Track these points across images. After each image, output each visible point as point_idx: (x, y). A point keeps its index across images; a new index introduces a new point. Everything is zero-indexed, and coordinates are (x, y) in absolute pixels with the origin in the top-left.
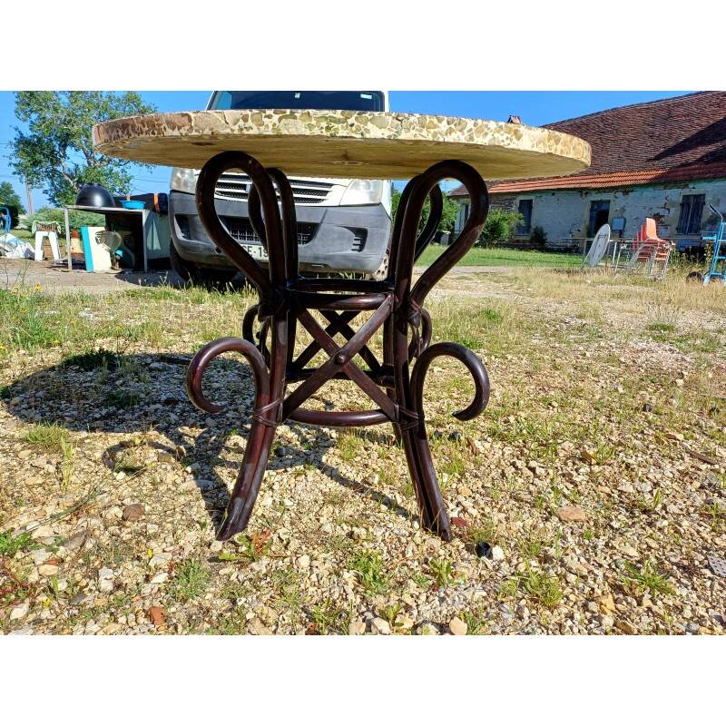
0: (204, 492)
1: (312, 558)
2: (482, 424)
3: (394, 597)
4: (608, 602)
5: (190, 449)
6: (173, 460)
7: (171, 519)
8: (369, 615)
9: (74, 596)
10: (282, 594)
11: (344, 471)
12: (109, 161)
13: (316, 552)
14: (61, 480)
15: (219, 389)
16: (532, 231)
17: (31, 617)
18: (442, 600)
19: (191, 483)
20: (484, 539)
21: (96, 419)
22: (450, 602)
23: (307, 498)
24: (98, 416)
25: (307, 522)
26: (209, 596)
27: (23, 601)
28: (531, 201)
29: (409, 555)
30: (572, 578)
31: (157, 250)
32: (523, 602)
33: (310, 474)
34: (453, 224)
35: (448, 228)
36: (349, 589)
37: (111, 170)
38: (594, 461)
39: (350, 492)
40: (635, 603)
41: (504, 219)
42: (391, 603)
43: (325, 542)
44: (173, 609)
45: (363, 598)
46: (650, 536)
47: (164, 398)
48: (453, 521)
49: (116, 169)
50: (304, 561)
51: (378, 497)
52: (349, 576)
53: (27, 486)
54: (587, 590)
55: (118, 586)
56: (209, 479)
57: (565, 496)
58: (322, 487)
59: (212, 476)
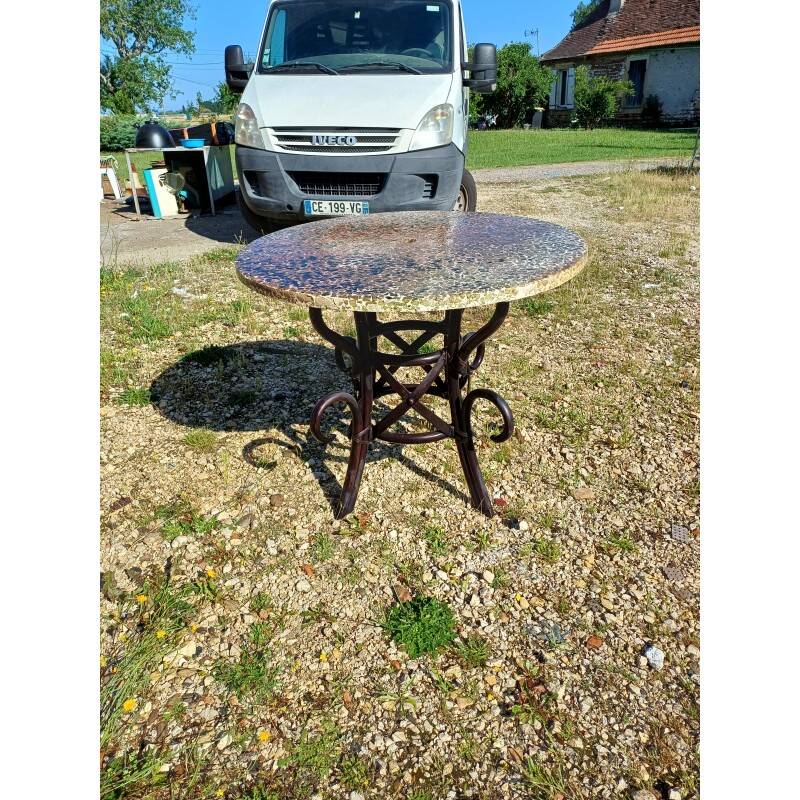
0: (321, 483)
1: (399, 532)
2: (532, 410)
3: (451, 557)
4: (591, 559)
5: (304, 445)
6: (294, 455)
7: (302, 504)
8: (435, 569)
9: (256, 558)
10: (381, 556)
11: (419, 462)
12: (142, 49)
13: (400, 527)
14: (220, 474)
15: (314, 382)
16: (644, 100)
17: (235, 572)
18: (482, 558)
19: (310, 476)
20: (515, 515)
21: (227, 419)
22: (487, 559)
23: (393, 486)
24: (228, 415)
25: (394, 505)
26: (337, 557)
27: (227, 562)
28: (645, 61)
29: (462, 528)
30: (571, 543)
31: (221, 188)
32: (534, 560)
33: (393, 465)
34: (547, 98)
35: (541, 104)
36: (423, 552)
37: (146, 61)
38: (615, 446)
39: (424, 480)
40: (608, 559)
41: (609, 90)
42: (449, 561)
43: (407, 520)
44: (316, 566)
45: (431, 558)
46: (638, 511)
47: (273, 394)
48: (496, 501)
49: (151, 58)
50: (394, 534)
51: (444, 484)
52: (422, 544)
53: (200, 481)
54: (579, 550)
55: (280, 552)
56: (322, 471)
57: (583, 478)
58: (403, 476)
59: (324, 469)
